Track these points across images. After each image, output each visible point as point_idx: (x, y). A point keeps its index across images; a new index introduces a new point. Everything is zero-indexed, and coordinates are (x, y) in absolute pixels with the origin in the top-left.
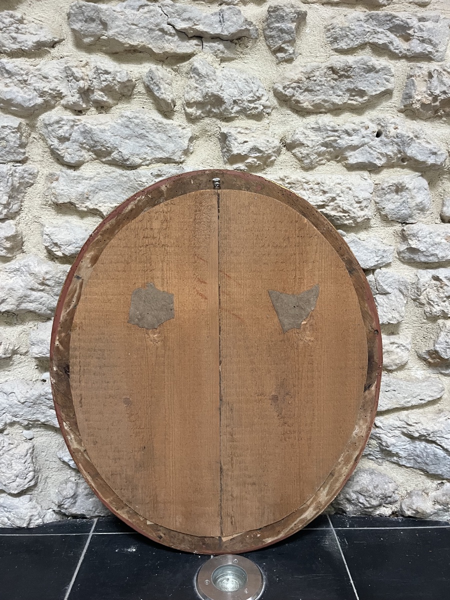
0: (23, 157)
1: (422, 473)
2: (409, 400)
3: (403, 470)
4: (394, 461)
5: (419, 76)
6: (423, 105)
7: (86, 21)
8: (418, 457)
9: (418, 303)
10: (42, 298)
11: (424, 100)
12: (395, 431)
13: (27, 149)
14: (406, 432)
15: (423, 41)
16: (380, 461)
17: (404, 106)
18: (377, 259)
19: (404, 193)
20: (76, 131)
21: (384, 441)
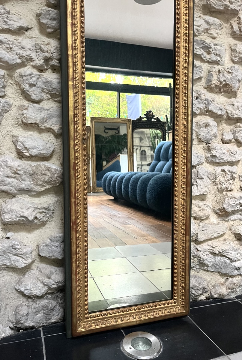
0: (3, 94)
1: (218, 274)
2: (213, 234)
3: (209, 274)
4: (205, 269)
5: (214, 72)
6: (216, 86)
7: (50, 19)
8: (217, 265)
9: (215, 183)
11: (216, 84)
12: (207, 252)
13: (6, 89)
14: (212, 252)
15: (216, 55)
16: (198, 270)
17: (207, 86)
18: (198, 160)
19: (209, 128)
20: (40, 81)
21: (202, 258)
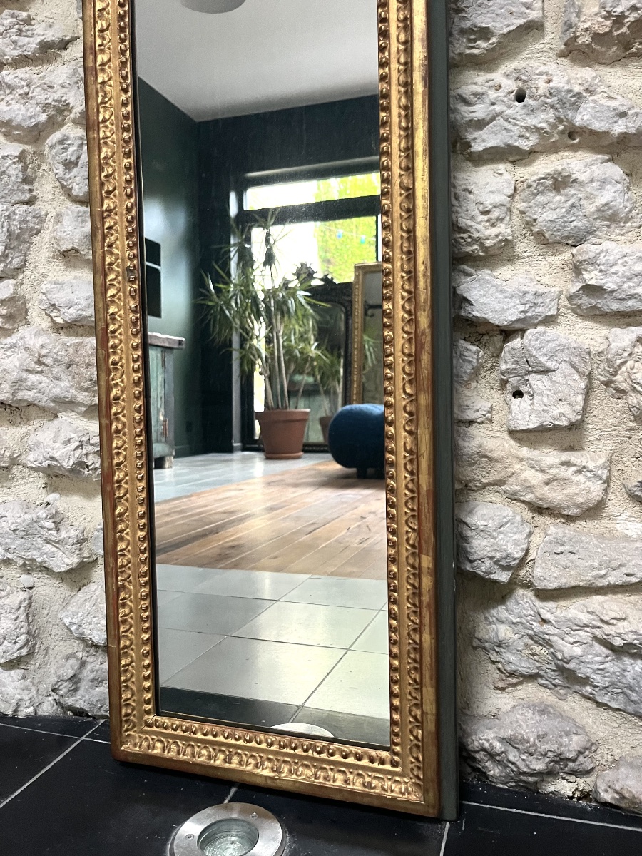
0: (28, 196)
2: (602, 573)
3: (606, 714)
4: (586, 694)
6: (595, 35)
8: (631, 690)
9: (615, 389)
10: (40, 383)
11: (598, 27)
12: (580, 633)
13: (35, 185)
14: (599, 636)
16: (561, 691)
17: (565, 44)
18: (522, 308)
19: (571, 191)
21: (559, 651)
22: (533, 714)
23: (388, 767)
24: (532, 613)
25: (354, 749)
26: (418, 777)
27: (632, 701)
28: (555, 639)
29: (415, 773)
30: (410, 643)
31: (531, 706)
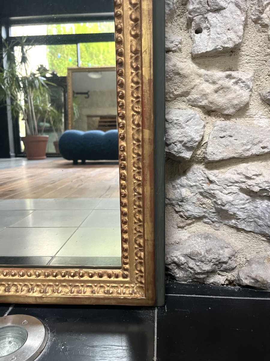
1: (264, 239)
2: (249, 147)
3: (242, 235)
4: (232, 224)
8: (260, 219)
9: (261, 25)
12: (232, 187)
14: (244, 187)
16: (216, 225)
21: (219, 199)
22: (201, 239)
23: (121, 279)
24: (203, 178)
25: (97, 271)
26: (141, 283)
27: (259, 226)
28: (217, 192)
29: (139, 280)
30: (135, 195)
31: (200, 235)
